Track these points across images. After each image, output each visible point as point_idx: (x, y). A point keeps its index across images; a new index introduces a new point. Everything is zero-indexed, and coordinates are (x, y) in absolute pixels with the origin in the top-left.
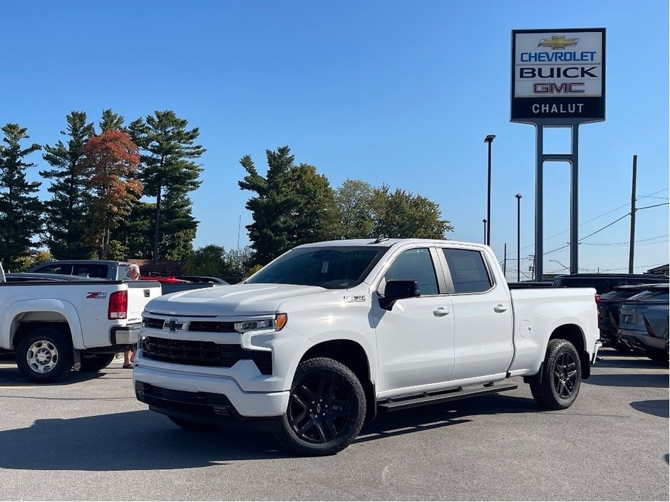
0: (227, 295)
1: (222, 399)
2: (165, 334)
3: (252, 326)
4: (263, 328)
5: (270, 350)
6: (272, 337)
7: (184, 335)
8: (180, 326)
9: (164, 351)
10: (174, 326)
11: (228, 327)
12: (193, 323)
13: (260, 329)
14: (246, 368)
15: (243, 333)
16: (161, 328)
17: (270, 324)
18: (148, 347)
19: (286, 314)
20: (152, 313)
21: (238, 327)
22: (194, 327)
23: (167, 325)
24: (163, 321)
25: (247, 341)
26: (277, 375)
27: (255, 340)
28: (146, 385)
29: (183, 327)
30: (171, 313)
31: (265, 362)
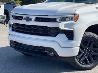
0: (49, 7)
1: (52, 50)
2: (23, 22)
3: (64, 19)
4: (69, 20)
5: (72, 30)
6: (73, 24)
7: (33, 23)
8: (31, 19)
9: (22, 29)
10: (28, 19)
11: (54, 20)
12: (36, 18)
13: (67, 21)
14: (62, 37)
15: (60, 23)
16: (22, 20)
17: (71, 19)
18: (14, 27)
19: (78, 14)
20: (16, 14)
21: (57, 20)
22: (37, 20)
23: (24, 19)
24: (23, 17)
25: (62, 26)
26: (75, 40)
27: (66, 26)
28: (15, 42)
29: (32, 20)
30: (21, 13)
31: (70, 35)
